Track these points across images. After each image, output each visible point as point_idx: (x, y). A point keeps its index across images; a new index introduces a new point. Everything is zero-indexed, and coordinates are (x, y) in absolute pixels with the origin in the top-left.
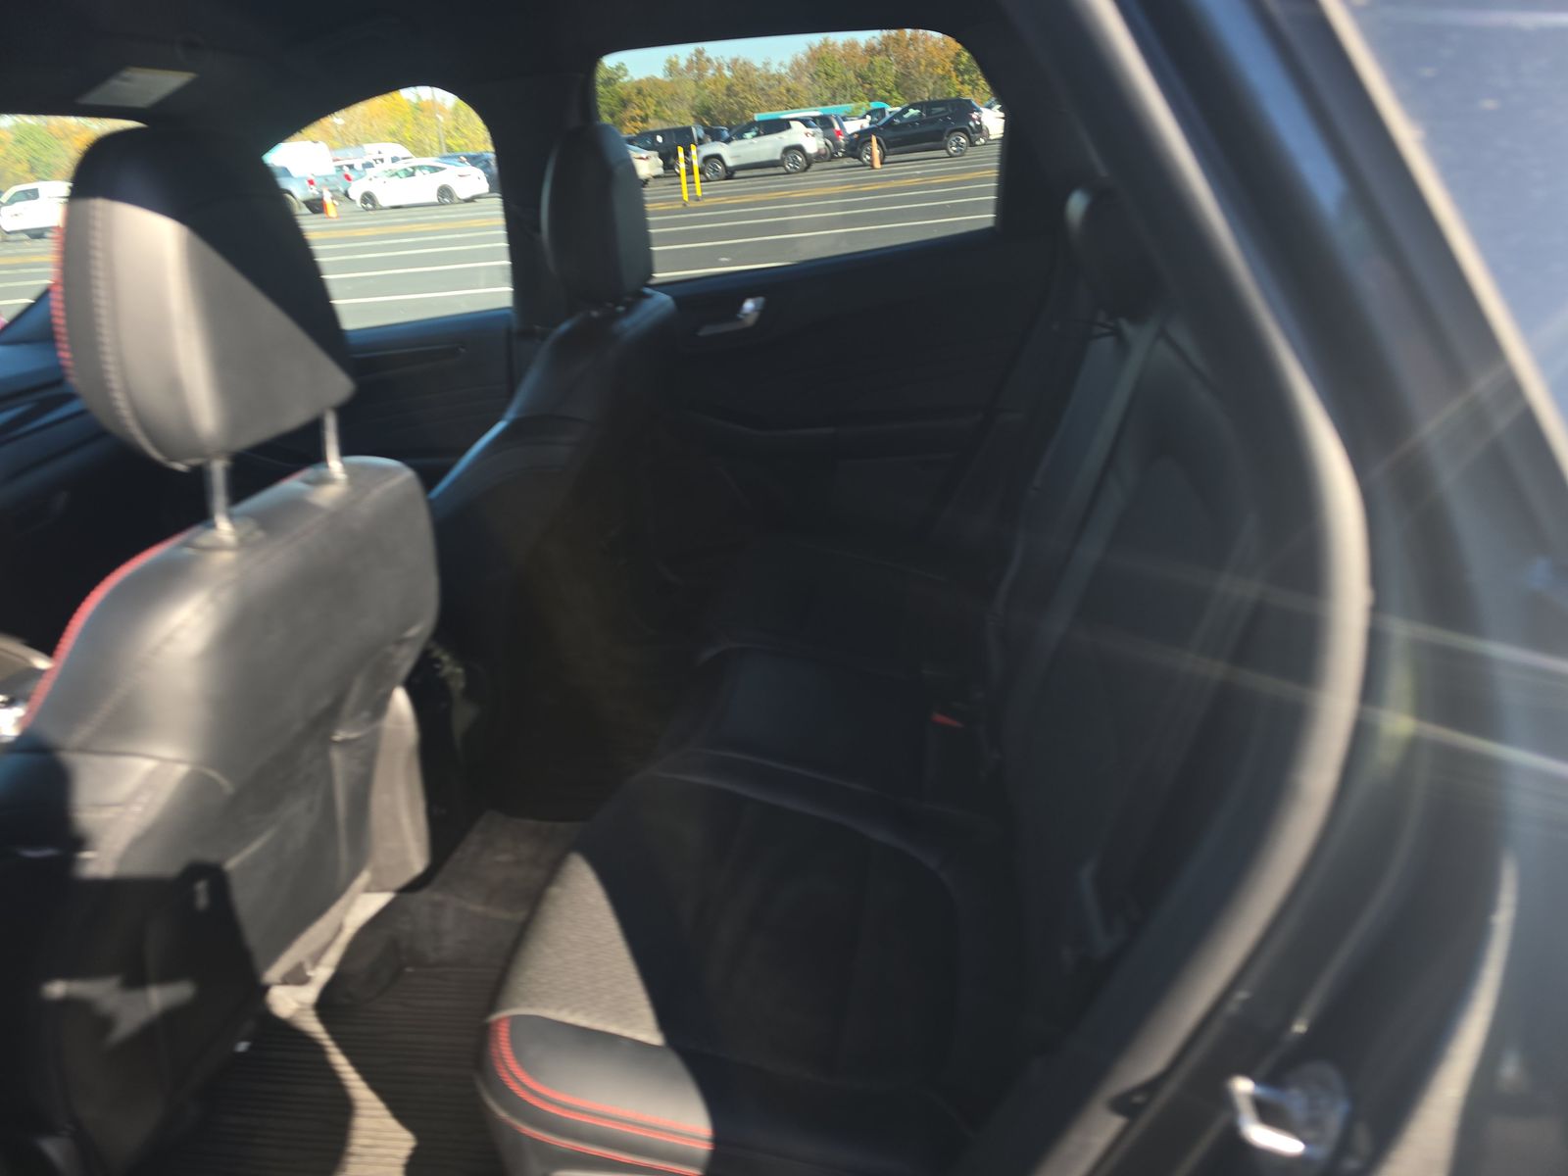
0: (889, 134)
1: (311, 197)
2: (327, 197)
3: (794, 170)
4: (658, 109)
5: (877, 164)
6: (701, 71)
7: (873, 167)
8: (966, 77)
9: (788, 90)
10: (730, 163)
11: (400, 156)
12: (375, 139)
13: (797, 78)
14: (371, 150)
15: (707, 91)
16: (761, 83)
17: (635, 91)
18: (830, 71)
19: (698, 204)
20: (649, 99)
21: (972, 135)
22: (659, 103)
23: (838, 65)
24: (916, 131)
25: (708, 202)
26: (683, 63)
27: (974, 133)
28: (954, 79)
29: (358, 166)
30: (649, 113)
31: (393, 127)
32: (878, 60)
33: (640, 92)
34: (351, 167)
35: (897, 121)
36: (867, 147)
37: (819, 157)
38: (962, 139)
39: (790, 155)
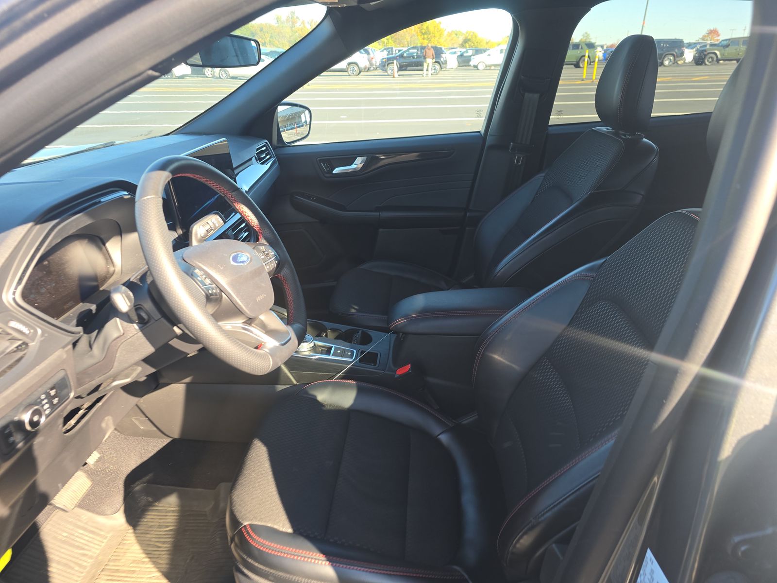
0: (402, 60)
3: (352, 74)
4: (271, 39)
5: (396, 74)
6: (294, 23)
7: (394, 77)
8: (426, 36)
15: (297, 34)
17: (259, 29)
20: (266, 34)
21: (442, 65)
22: (271, 37)
24: (414, 60)
26: (284, 19)
27: (443, 64)
28: (419, 37)
30: (266, 41)
33: (261, 30)
35: (405, 55)
36: (391, 66)
37: (365, 69)
38: (438, 67)
39: (351, 67)
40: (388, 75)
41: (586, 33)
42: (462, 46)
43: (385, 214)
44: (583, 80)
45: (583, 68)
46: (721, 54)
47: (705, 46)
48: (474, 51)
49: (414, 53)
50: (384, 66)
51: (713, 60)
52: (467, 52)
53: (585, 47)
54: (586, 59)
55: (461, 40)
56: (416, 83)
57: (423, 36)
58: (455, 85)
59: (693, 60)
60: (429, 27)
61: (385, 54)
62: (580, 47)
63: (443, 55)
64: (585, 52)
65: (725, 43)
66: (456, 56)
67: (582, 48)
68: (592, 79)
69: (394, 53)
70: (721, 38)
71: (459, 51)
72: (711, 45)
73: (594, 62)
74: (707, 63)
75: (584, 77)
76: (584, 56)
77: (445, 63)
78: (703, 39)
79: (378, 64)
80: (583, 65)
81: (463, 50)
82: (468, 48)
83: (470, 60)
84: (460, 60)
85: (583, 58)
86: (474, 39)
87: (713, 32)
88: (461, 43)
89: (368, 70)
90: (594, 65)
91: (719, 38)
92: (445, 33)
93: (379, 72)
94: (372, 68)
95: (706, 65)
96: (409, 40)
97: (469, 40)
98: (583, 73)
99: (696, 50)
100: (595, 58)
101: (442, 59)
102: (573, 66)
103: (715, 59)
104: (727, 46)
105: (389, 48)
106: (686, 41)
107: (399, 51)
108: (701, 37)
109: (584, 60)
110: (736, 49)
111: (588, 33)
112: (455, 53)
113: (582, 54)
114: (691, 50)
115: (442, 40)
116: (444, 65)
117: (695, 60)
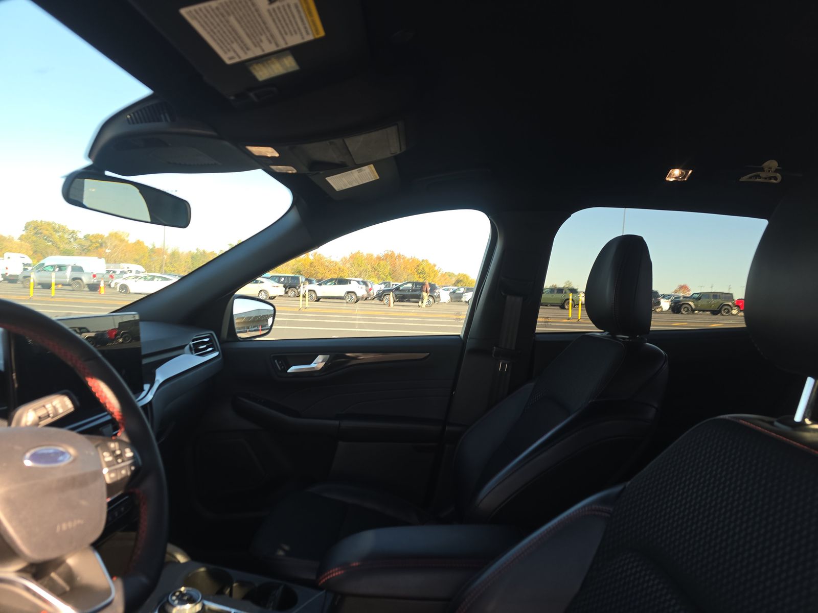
0: (397, 293)
1: (90, 283)
2: (102, 285)
3: (351, 302)
5: (392, 304)
7: (389, 306)
8: (421, 275)
9: (340, 269)
10: (319, 294)
11: (141, 271)
12: (125, 261)
13: (344, 264)
14: (124, 266)
16: (327, 264)
18: (360, 263)
19: (306, 310)
23: (363, 262)
24: (409, 293)
25: (311, 310)
27: (436, 298)
28: (415, 275)
29: (118, 272)
31: (137, 257)
32: (382, 262)
34: (114, 272)
35: (401, 288)
36: (387, 297)
37: (362, 298)
38: (431, 300)
39: (349, 295)
40: (384, 304)
41: (568, 281)
42: (455, 285)
43: (346, 424)
44: (569, 319)
45: (568, 309)
46: (695, 305)
47: (679, 297)
48: (466, 289)
49: (410, 287)
50: (381, 297)
51: (688, 310)
52: (458, 289)
53: (568, 291)
54: (571, 301)
55: (454, 280)
56: (409, 312)
57: (418, 275)
58: (447, 316)
59: (669, 309)
60: (425, 268)
61: (383, 287)
62: (564, 292)
63: (437, 291)
64: (569, 296)
65: (697, 296)
66: (448, 292)
67: (565, 293)
68: (578, 318)
69: (391, 286)
70: (691, 293)
71: (452, 288)
72: (684, 297)
73: (578, 305)
74: (684, 312)
75: (570, 316)
76: (569, 299)
77: (439, 297)
78: (676, 292)
79: (375, 295)
80: (568, 307)
81: (455, 288)
82: (460, 287)
83: (461, 297)
84: (453, 296)
85: (567, 301)
86: (465, 280)
87: (683, 288)
88: (453, 283)
89: (366, 299)
90: (578, 307)
91: (690, 292)
92: (439, 274)
93: (377, 301)
94: (369, 299)
95: (682, 313)
96: (406, 277)
97: (461, 281)
98: (569, 314)
99: (672, 301)
100: (578, 302)
101: (435, 294)
102: (558, 308)
103: (690, 309)
104: (699, 299)
105: (386, 283)
106: (660, 293)
107: (396, 285)
108: (674, 291)
109: (569, 303)
110: (708, 302)
111: (570, 281)
112: (448, 290)
113: (566, 298)
114: (667, 300)
115: (436, 279)
116: (438, 299)
117: (672, 309)
